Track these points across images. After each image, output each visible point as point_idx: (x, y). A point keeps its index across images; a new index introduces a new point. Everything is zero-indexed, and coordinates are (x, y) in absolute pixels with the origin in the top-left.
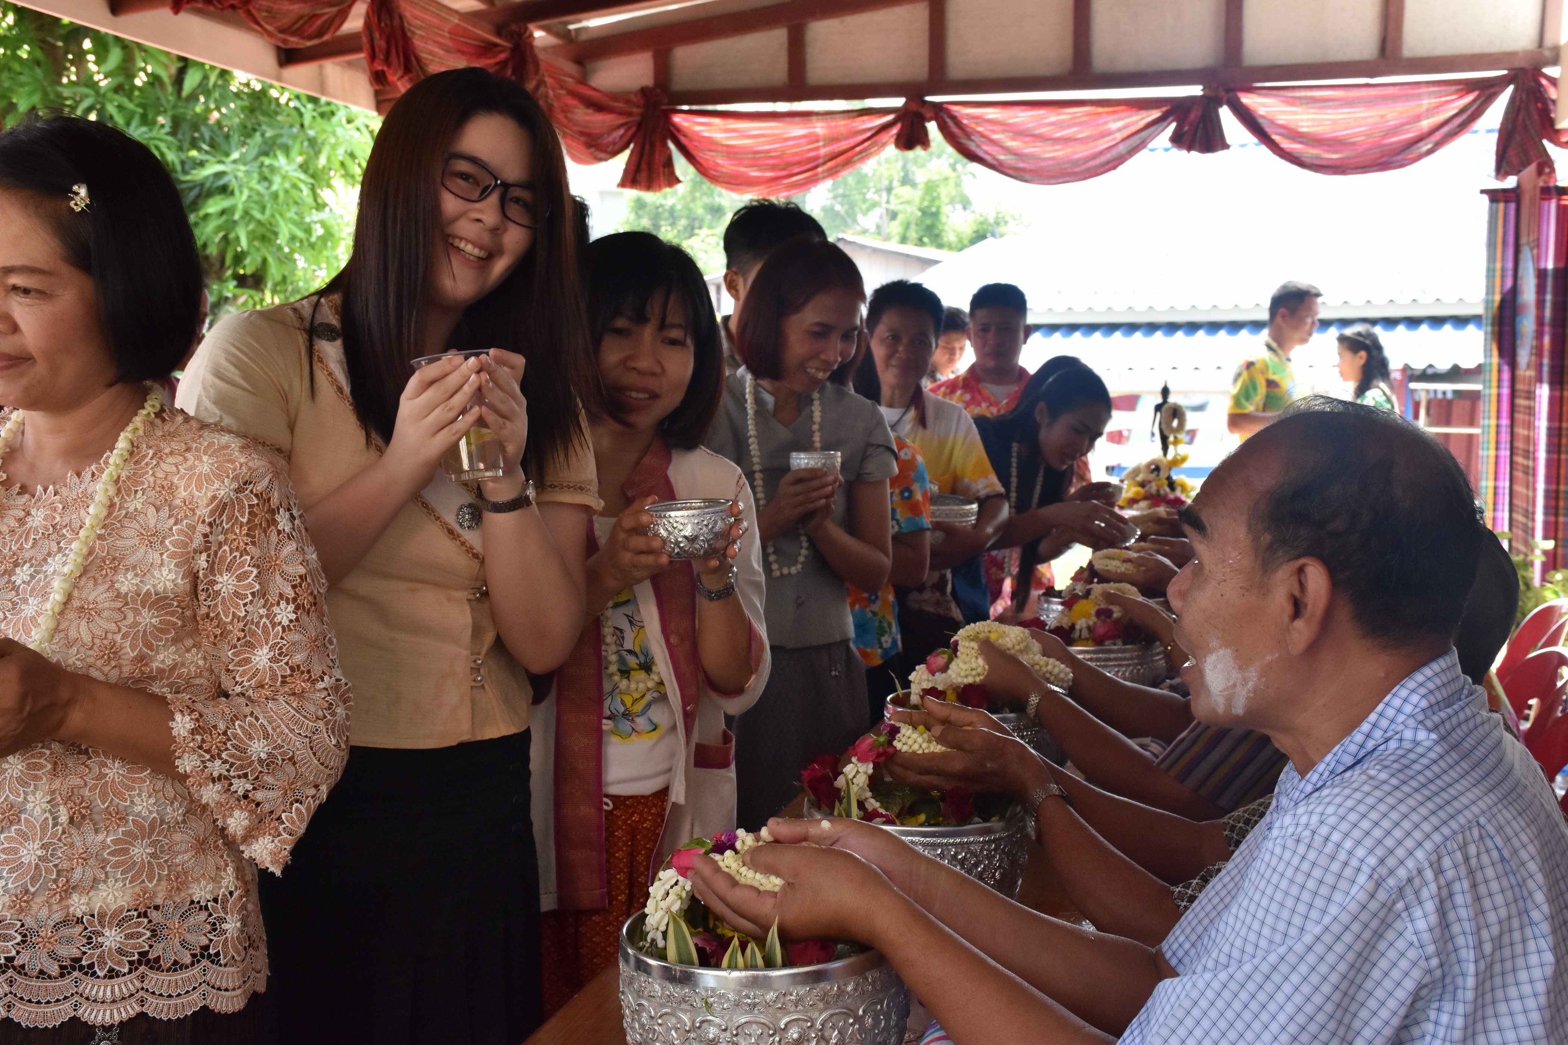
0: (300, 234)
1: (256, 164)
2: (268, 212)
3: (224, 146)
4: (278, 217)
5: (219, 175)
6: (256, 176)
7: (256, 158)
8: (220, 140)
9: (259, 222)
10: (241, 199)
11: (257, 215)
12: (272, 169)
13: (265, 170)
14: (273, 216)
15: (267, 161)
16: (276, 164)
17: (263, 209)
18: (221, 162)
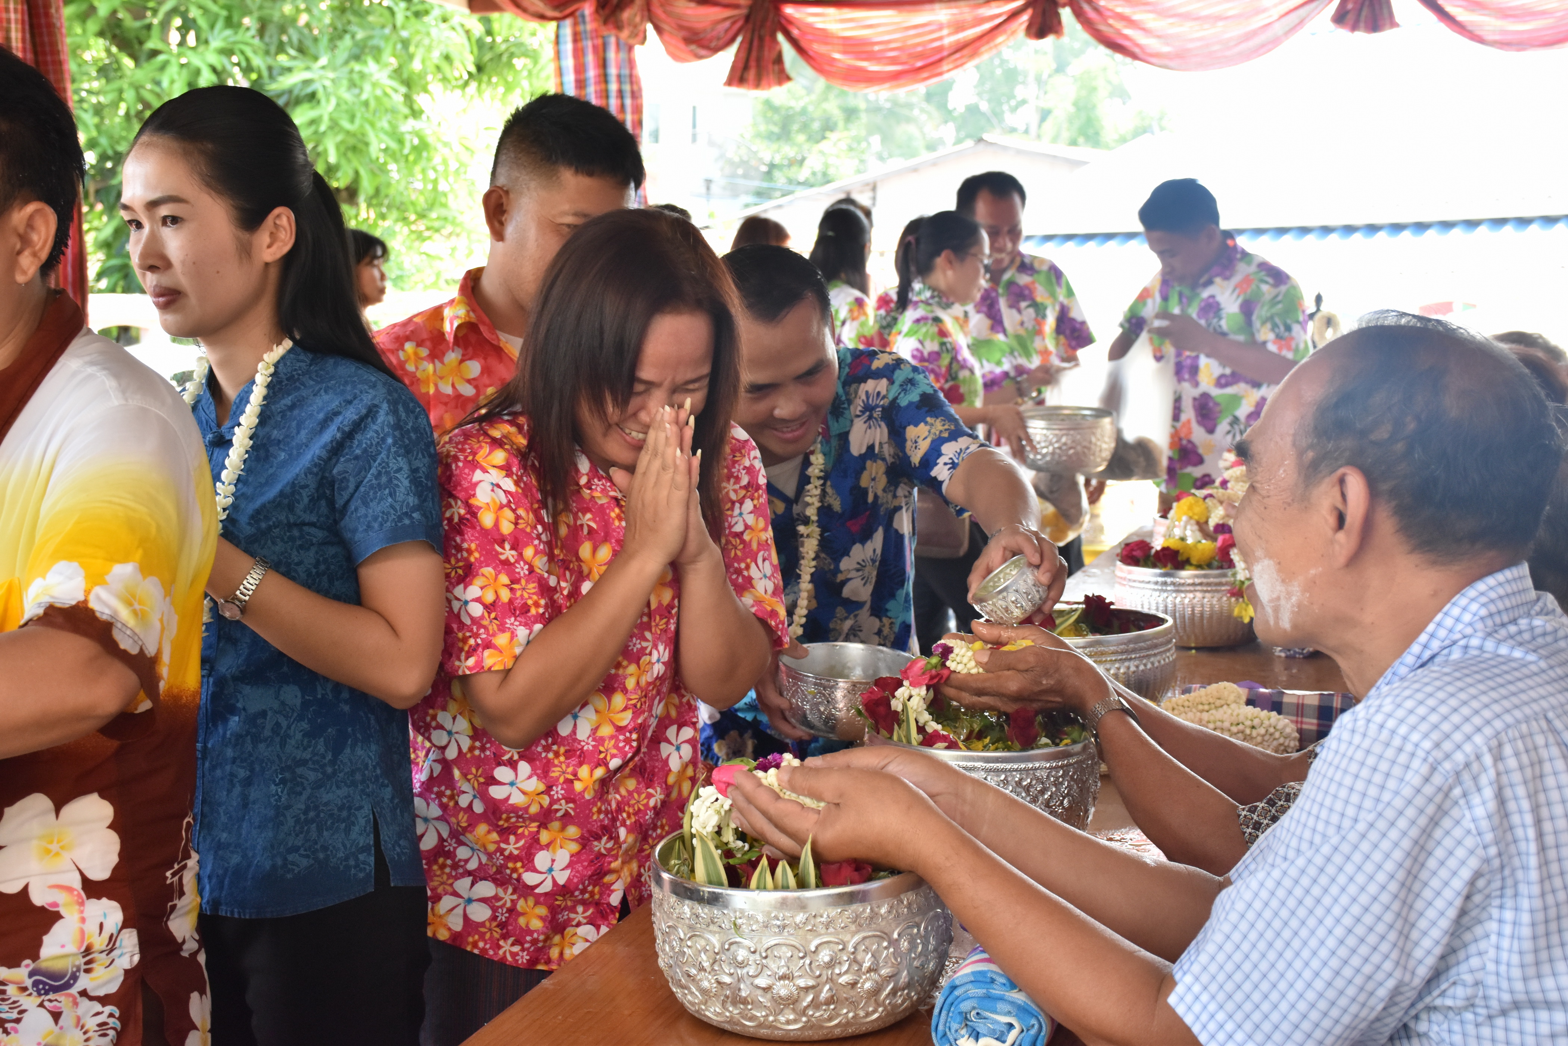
0: (394, 145)
1: (346, 69)
2: (358, 121)
3: (312, 50)
4: (368, 128)
5: (307, 82)
6: (345, 83)
7: (347, 62)
8: (308, 43)
9: (348, 133)
10: (326, 109)
11: (346, 124)
12: (362, 76)
13: (356, 77)
14: (362, 126)
15: (357, 67)
16: (366, 70)
17: (352, 118)
18: (308, 68)
